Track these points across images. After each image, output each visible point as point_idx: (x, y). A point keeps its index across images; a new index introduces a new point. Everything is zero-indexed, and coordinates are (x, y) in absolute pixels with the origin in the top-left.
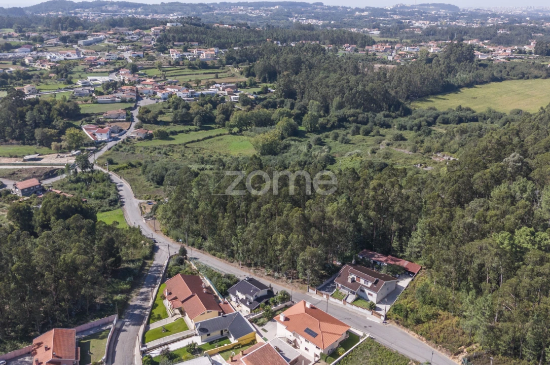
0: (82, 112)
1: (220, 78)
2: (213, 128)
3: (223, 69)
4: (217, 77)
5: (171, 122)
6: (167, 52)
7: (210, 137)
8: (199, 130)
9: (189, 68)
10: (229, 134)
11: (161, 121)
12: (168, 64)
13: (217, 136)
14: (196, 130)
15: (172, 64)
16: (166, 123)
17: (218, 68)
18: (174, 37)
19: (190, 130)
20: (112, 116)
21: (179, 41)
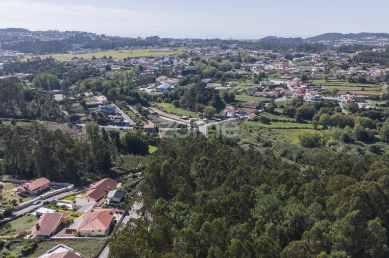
0: (236, 99)
1: (366, 91)
2: (307, 123)
3: (377, 85)
4: (363, 90)
5: (282, 114)
6: (348, 69)
7: (296, 128)
8: (295, 122)
9: (349, 81)
10: (313, 129)
11: (276, 112)
12: (336, 77)
13: (303, 128)
14: (292, 122)
15: (339, 77)
16: (278, 114)
17: (374, 83)
18: (362, 58)
19: (289, 121)
20: (250, 104)
21: (365, 62)
